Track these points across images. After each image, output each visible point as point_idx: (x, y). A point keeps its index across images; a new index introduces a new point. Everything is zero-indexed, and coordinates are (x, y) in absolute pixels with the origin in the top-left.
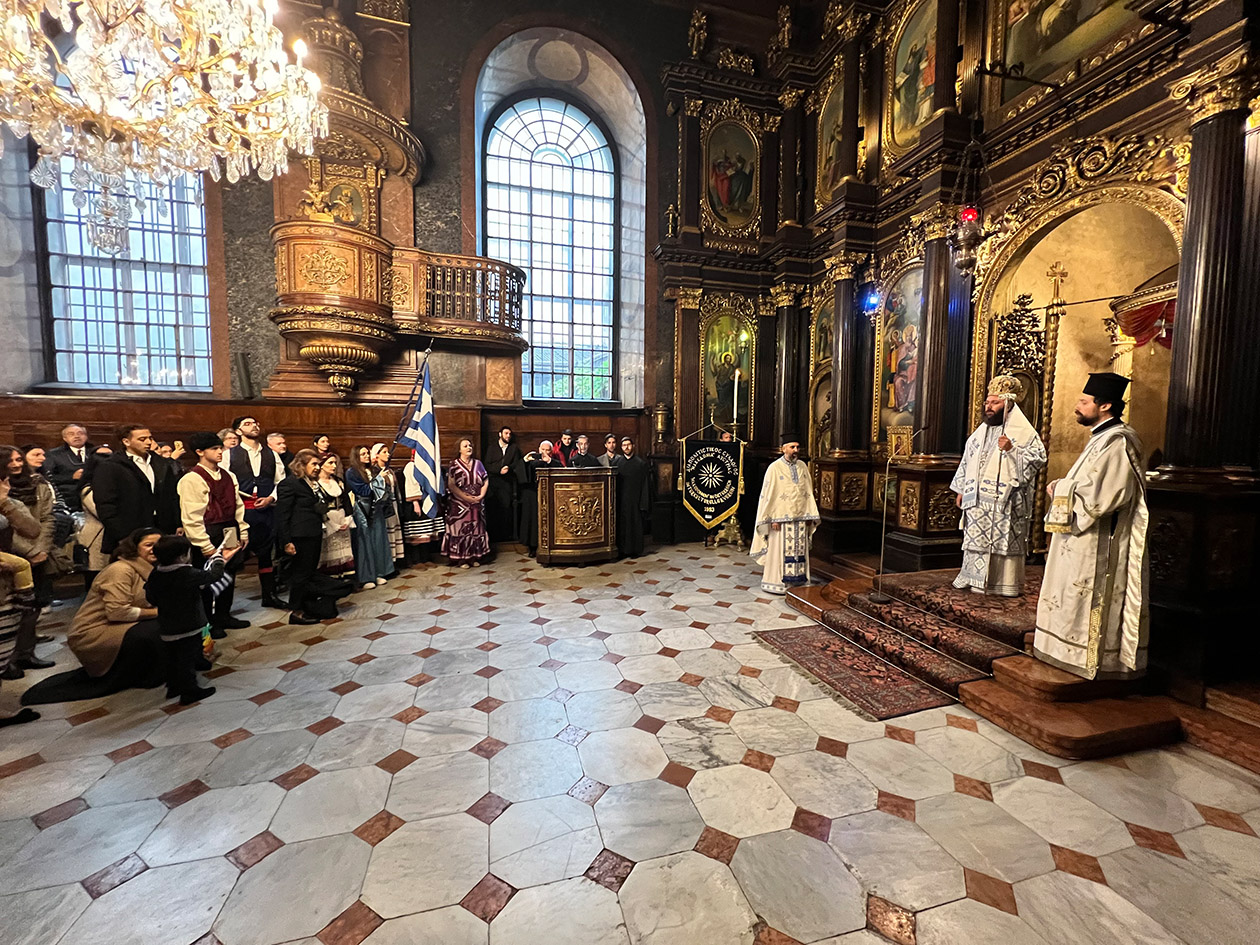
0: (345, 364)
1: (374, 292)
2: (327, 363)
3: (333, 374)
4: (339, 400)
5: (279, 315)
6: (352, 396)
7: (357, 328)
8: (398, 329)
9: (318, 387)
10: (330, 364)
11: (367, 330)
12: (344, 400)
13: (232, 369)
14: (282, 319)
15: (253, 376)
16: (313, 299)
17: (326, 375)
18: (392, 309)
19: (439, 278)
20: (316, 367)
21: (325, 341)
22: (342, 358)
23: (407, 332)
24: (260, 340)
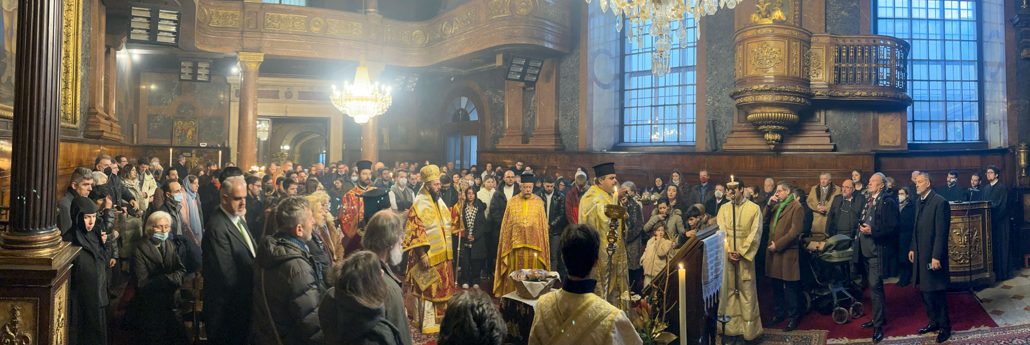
0: (776, 124)
1: (798, 70)
2: (764, 124)
3: (768, 132)
4: (770, 150)
5: (736, 93)
6: (779, 148)
7: (785, 98)
8: (813, 95)
9: (757, 141)
10: (766, 125)
11: (792, 99)
12: (774, 150)
13: (706, 131)
14: (737, 96)
15: (718, 135)
16: (757, 79)
17: (762, 133)
18: (810, 81)
19: (844, 54)
20: (757, 128)
21: (763, 109)
22: (774, 121)
23: (820, 98)
24: (723, 111)
